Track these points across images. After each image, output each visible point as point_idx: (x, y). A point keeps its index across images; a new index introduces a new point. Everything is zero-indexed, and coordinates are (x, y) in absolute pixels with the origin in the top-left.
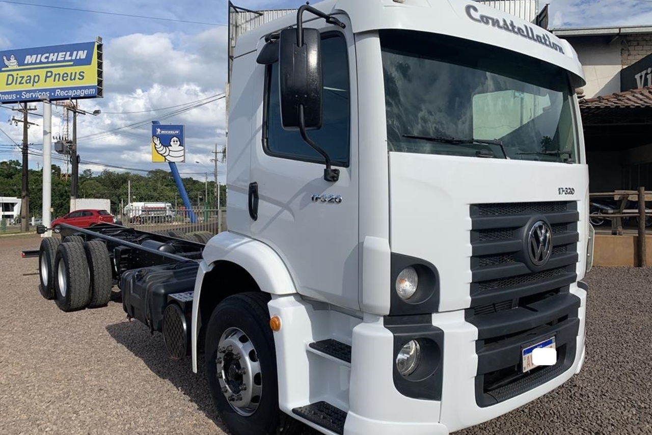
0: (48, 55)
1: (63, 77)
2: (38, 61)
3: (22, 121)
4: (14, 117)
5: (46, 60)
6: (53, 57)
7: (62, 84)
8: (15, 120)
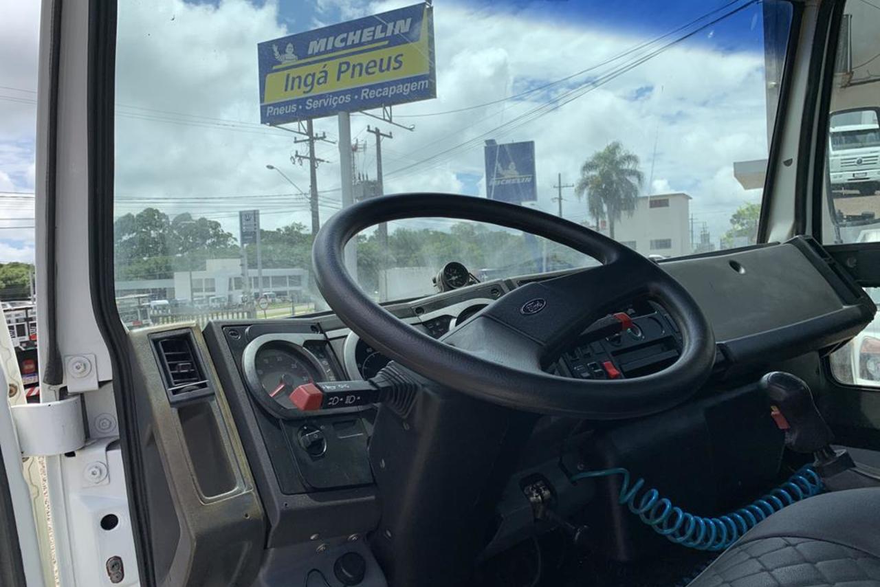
0: (345, 35)
1: (367, 68)
2: (330, 47)
3: (308, 158)
4: (297, 152)
5: (343, 44)
6: (353, 37)
7: (366, 80)
8: (300, 157)
